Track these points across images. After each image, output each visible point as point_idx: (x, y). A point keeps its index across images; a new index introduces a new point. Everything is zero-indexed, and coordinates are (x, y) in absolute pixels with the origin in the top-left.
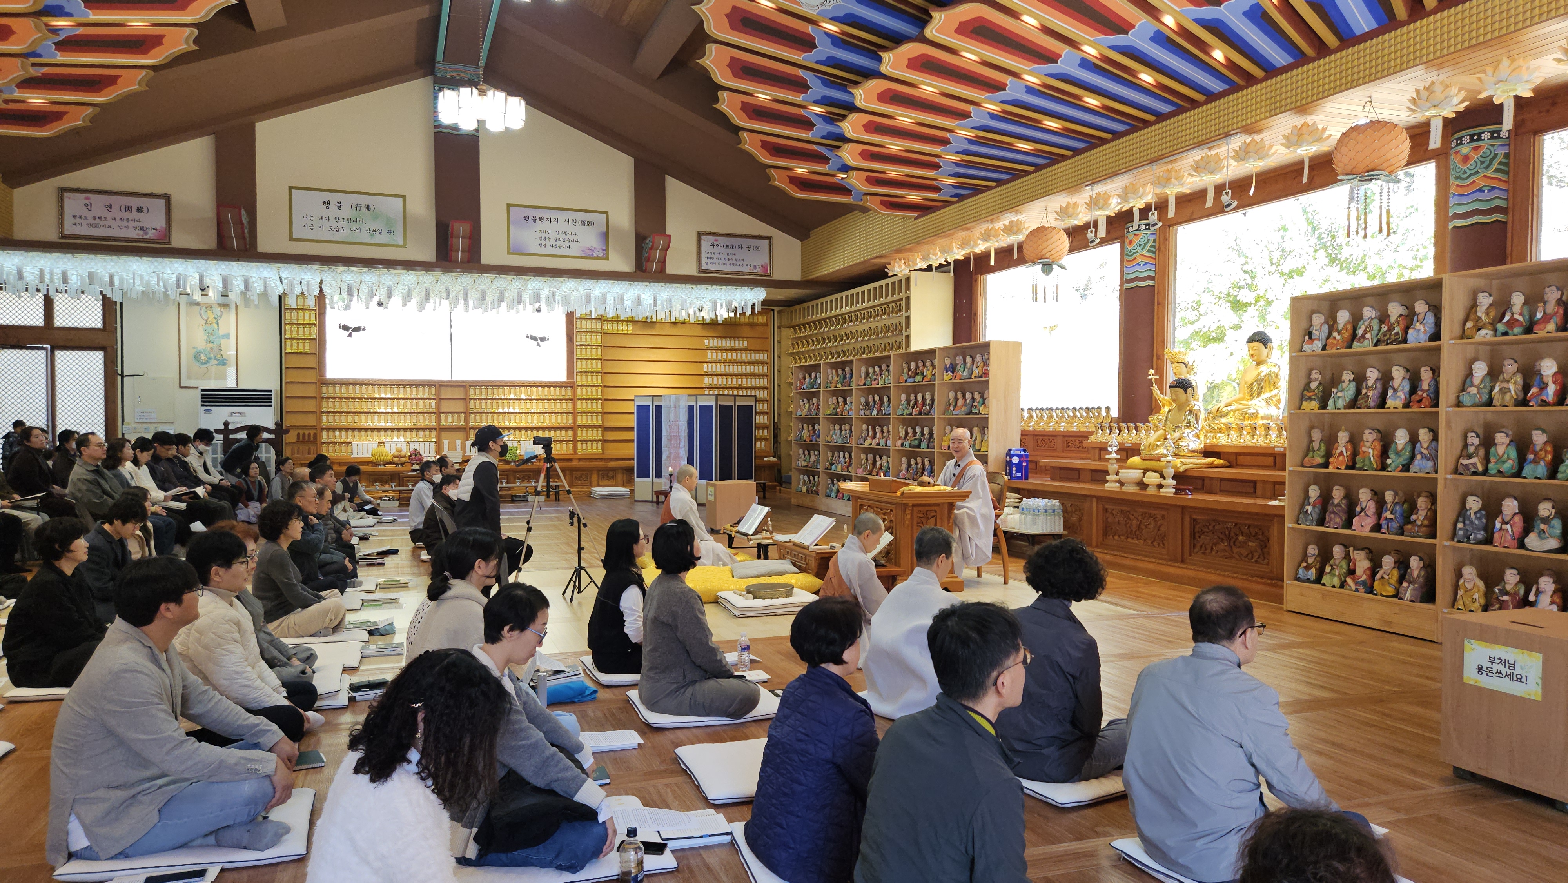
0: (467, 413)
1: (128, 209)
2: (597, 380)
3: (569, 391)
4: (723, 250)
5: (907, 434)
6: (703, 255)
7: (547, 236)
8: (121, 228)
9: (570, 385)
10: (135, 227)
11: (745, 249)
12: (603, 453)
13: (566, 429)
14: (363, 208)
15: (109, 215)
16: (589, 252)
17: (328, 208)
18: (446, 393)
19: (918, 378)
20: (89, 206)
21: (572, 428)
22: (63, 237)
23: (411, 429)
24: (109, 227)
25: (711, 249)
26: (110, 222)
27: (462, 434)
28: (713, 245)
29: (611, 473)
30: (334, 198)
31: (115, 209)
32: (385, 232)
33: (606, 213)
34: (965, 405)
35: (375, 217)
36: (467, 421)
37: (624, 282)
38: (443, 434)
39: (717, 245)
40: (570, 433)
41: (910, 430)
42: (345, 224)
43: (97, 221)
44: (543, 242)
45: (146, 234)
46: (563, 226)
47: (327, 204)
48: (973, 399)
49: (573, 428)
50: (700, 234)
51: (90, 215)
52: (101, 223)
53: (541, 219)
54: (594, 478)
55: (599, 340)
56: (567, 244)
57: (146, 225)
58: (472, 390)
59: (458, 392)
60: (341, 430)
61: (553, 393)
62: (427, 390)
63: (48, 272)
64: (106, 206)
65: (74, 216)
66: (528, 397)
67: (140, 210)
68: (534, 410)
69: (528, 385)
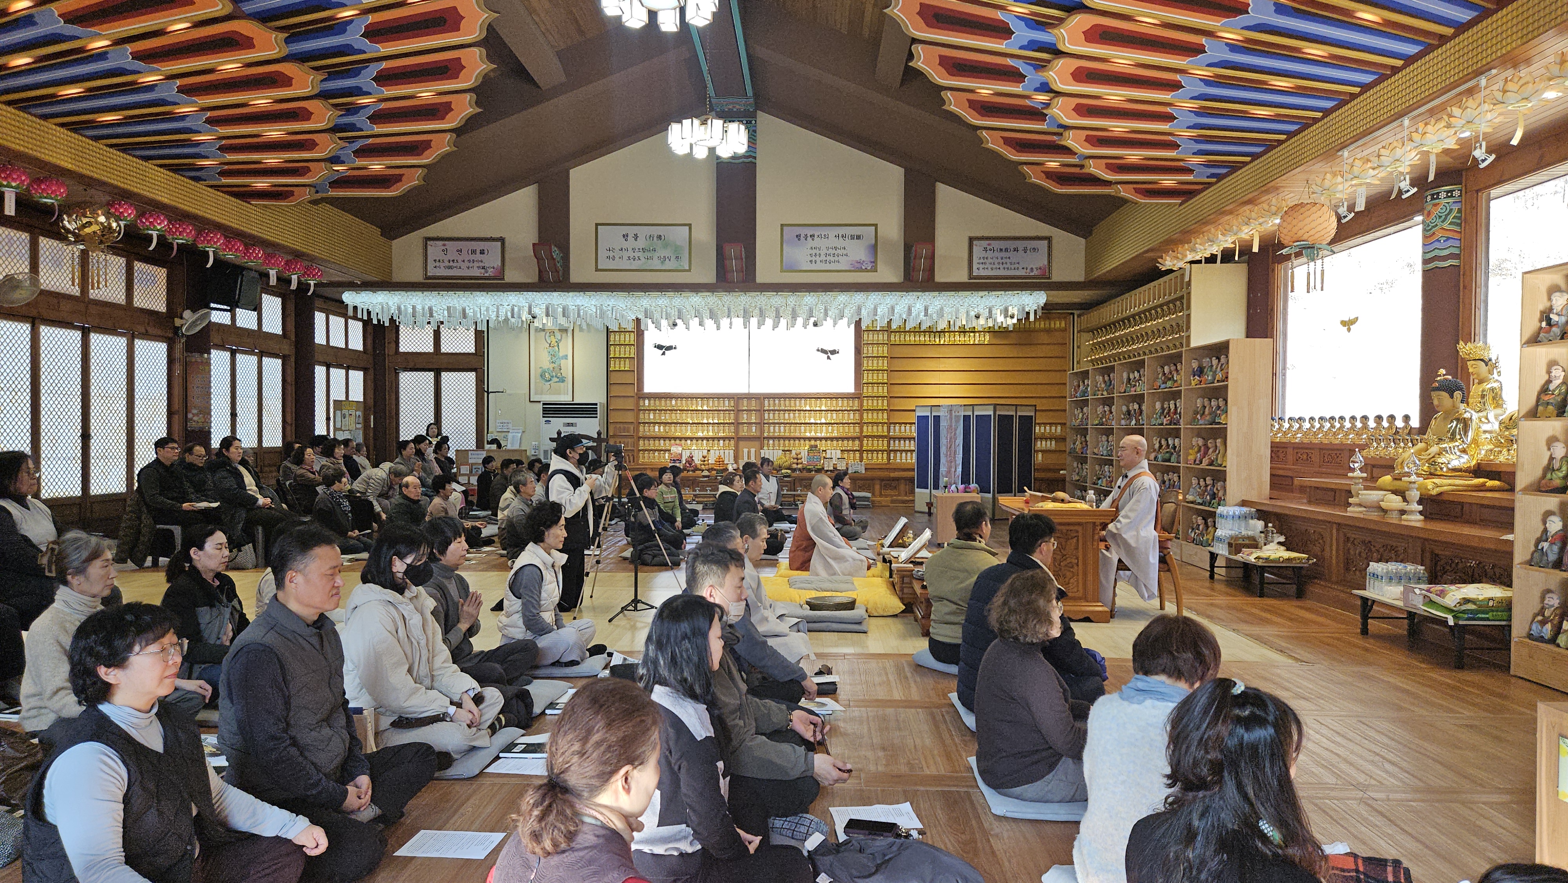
0: (761, 424)
1: (474, 252)
2: (883, 391)
3: (856, 402)
4: (996, 254)
5: (1161, 446)
6: (975, 260)
7: (818, 252)
8: (468, 268)
9: (857, 396)
10: (478, 267)
11: (1021, 252)
12: (889, 463)
13: (854, 439)
14: (655, 238)
15: (460, 258)
16: (858, 265)
17: (626, 240)
18: (744, 405)
19: (1169, 384)
20: (445, 251)
21: (858, 438)
22: (426, 279)
23: (713, 439)
24: (460, 268)
25: (984, 254)
26: (460, 264)
27: (757, 443)
28: (985, 249)
29: (894, 484)
30: (631, 231)
31: (464, 251)
32: (673, 258)
33: (876, 226)
34: (1210, 414)
35: (666, 246)
36: (762, 432)
37: (894, 293)
38: (741, 443)
39: (990, 250)
40: (857, 442)
41: (1163, 442)
42: (640, 254)
43: (451, 264)
44: (814, 258)
45: (487, 272)
46: (833, 242)
47: (625, 236)
48: (1219, 407)
50: (971, 240)
51: (446, 258)
52: (455, 264)
53: (812, 236)
54: (877, 487)
55: (886, 352)
56: (836, 258)
57: (486, 265)
58: (766, 402)
59: (754, 404)
60: (654, 438)
61: (841, 404)
62: (727, 402)
63: (419, 308)
64: (458, 251)
65: (435, 261)
66: (818, 409)
67: (482, 252)
68: (823, 421)
69: (818, 397)
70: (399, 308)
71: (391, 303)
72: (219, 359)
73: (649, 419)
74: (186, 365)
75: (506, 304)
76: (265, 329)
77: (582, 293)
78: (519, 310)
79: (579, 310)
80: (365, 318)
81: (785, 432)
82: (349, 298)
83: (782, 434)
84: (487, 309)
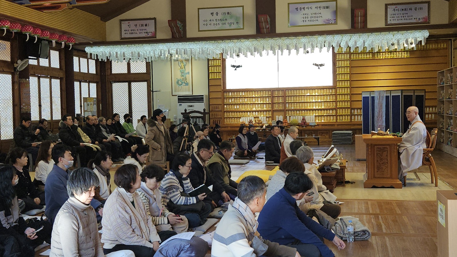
0: (285, 103)
1: (142, 25)
3: (334, 90)
6: (389, 16)
7: (307, 16)
8: (140, 33)
9: (334, 87)
10: (145, 33)
11: (413, 10)
14: (226, 14)
15: (136, 29)
16: (327, 22)
17: (213, 16)
20: (129, 26)
22: (121, 39)
23: (261, 111)
24: (136, 33)
26: (136, 31)
27: (283, 113)
28: (394, 10)
30: (215, 11)
31: (138, 26)
32: (235, 23)
35: (231, 17)
36: (285, 107)
38: (275, 113)
39: (397, 10)
42: (220, 22)
43: (132, 31)
44: (305, 19)
45: (148, 35)
46: (314, 10)
47: (212, 14)
51: (130, 29)
52: (134, 32)
53: (304, 8)
56: (316, 19)
57: (148, 31)
58: (287, 92)
59: (281, 93)
60: (232, 112)
61: (326, 92)
62: (267, 93)
63: (119, 53)
64: (135, 25)
65: (125, 30)
67: (146, 25)
70: (110, 53)
71: (106, 51)
72: (33, 81)
73: (229, 102)
74: (20, 84)
75: (157, 49)
76: (52, 66)
77: (193, 42)
78: (164, 52)
79: (191, 50)
80: (96, 59)
82: (88, 50)
84: (150, 52)
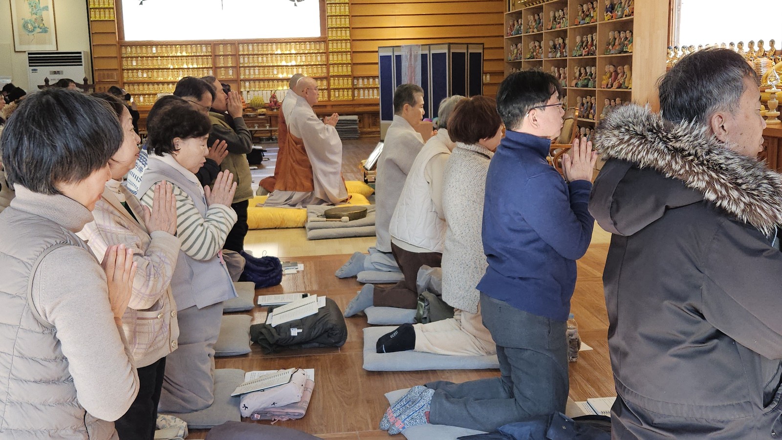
0: (238, 68)
2: (345, 34)
3: (323, 45)
9: (323, 40)
12: (353, 99)
13: (321, 79)
18: (220, 51)
36: (238, 74)
40: (325, 82)
49: (327, 78)
58: (241, 47)
59: (229, 50)
61: (308, 48)
62: (204, 49)
66: (288, 52)
68: (294, 63)
69: (288, 42)
73: (132, 65)
81: (259, 74)
83: (257, 76)
